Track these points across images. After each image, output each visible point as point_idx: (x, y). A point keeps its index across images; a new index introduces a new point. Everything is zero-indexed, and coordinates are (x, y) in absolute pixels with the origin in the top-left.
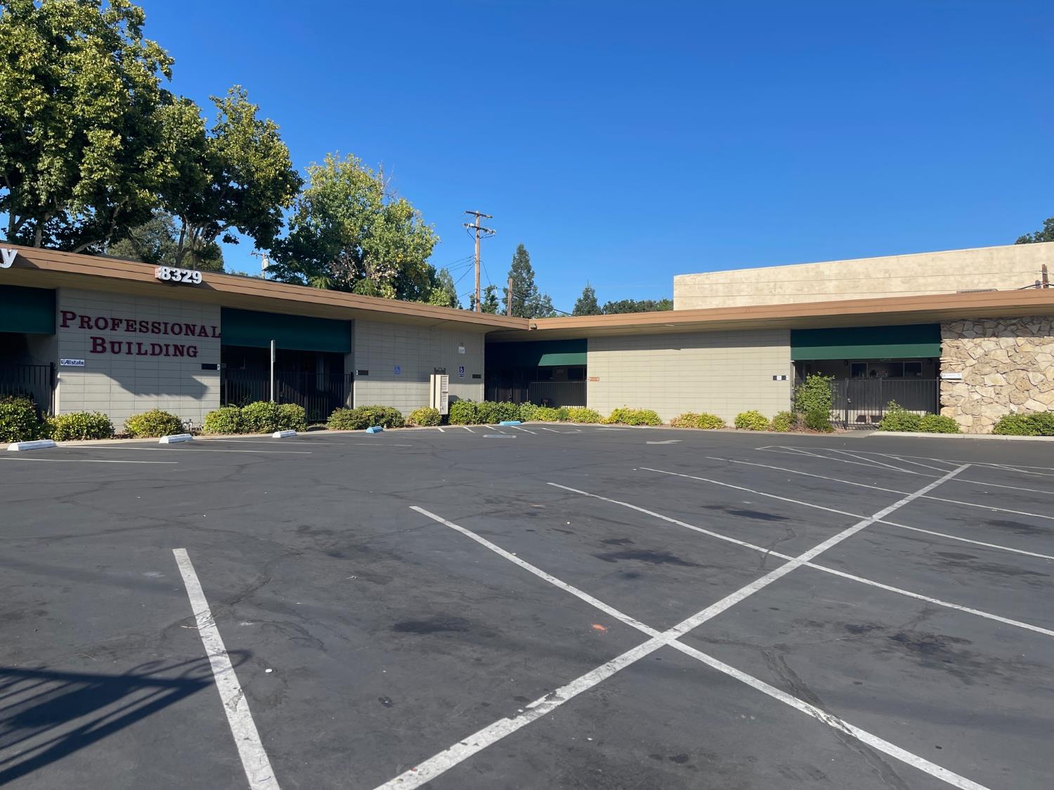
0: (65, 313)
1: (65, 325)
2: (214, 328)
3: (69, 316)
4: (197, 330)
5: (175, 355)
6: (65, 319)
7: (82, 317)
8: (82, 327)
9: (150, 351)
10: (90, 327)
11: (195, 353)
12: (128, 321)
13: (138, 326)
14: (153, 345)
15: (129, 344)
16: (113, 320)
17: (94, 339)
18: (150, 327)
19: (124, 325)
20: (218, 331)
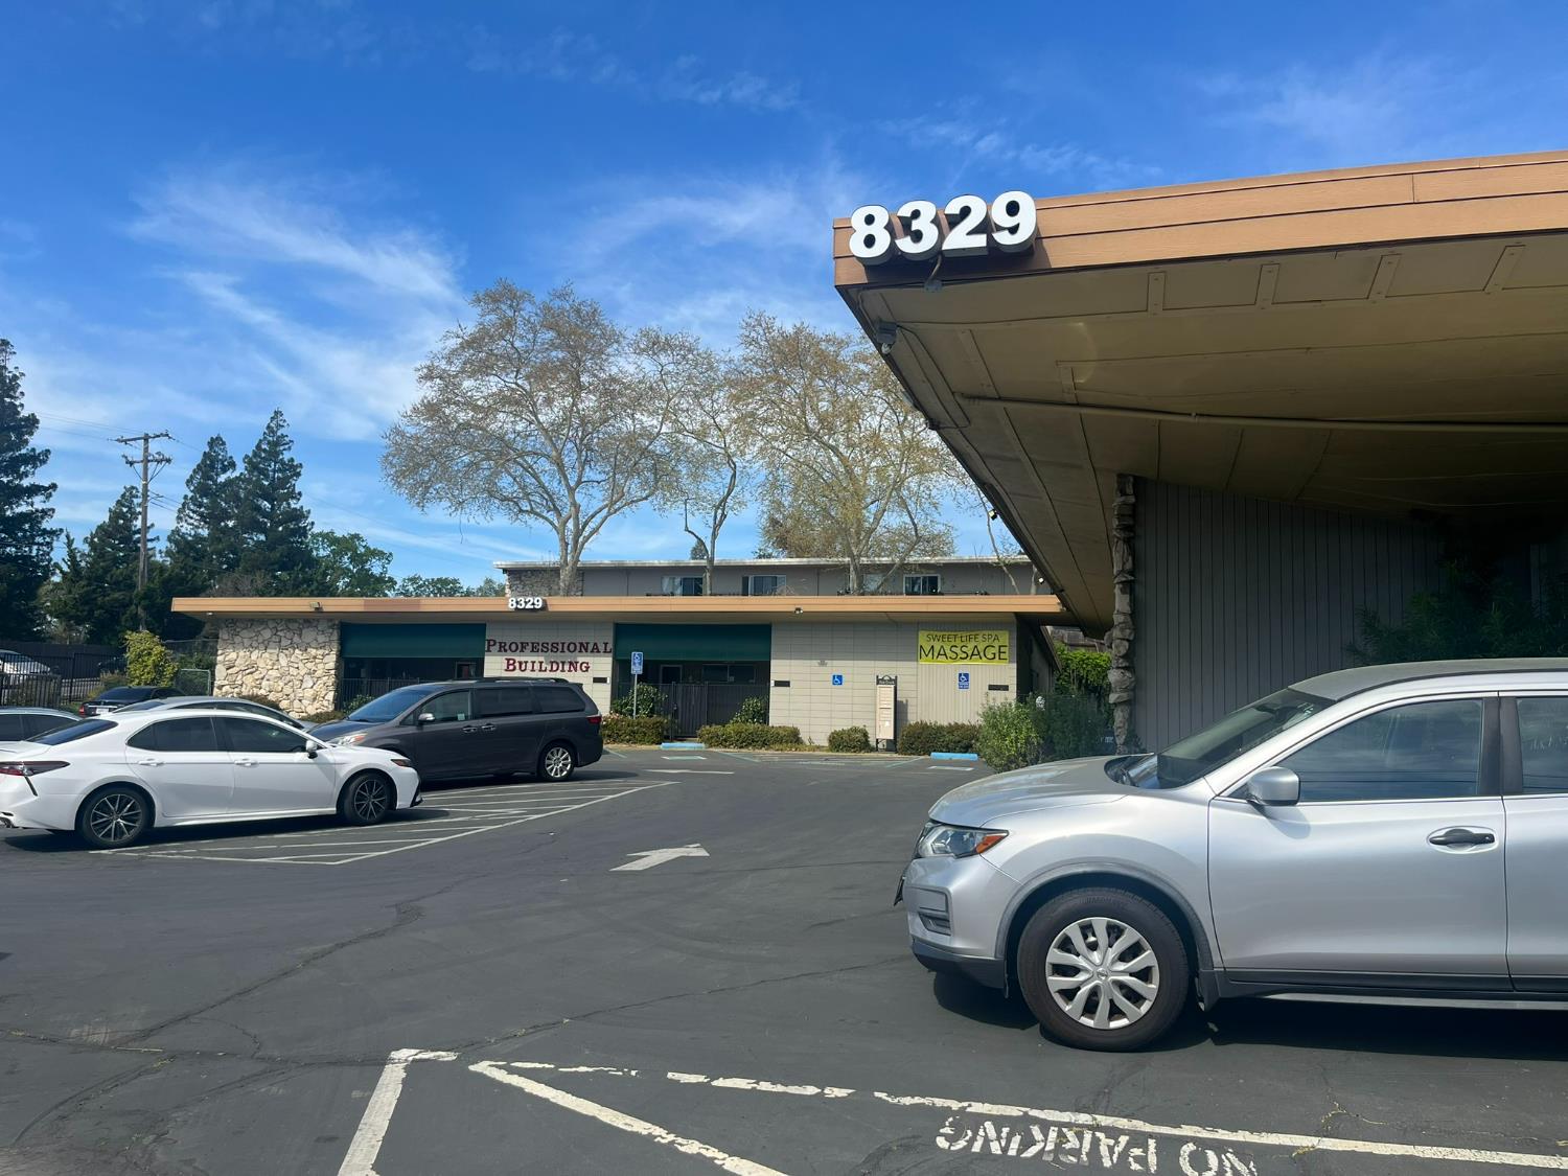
0: (489, 641)
1: (489, 651)
2: (606, 644)
3: (492, 643)
4: (590, 648)
5: (570, 671)
6: (489, 646)
7: (500, 643)
8: (500, 651)
9: (549, 668)
10: (506, 651)
11: (587, 668)
12: (533, 644)
13: (540, 647)
14: (552, 663)
15: (533, 662)
16: (522, 643)
17: (508, 660)
18: (550, 647)
19: (530, 647)
20: (610, 647)
